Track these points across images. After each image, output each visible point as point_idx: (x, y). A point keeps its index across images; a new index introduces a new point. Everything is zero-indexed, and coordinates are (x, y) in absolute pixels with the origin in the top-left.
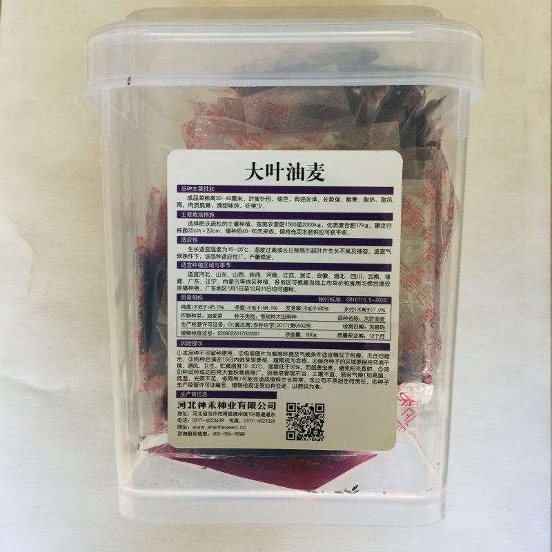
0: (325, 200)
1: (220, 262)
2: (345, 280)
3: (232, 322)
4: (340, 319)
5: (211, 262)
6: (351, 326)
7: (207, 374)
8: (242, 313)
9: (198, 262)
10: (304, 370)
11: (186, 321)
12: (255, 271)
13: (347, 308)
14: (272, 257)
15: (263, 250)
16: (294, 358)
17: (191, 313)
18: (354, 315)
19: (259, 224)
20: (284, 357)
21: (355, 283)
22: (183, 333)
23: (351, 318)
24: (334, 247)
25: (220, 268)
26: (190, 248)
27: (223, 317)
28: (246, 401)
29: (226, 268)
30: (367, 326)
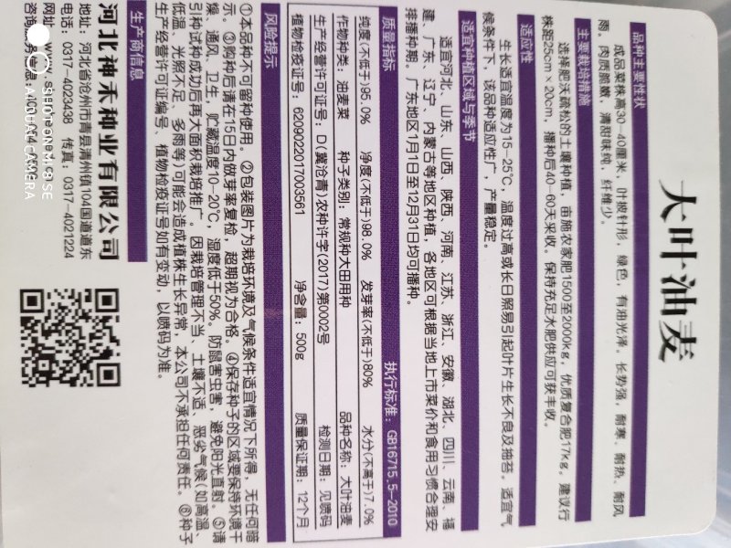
0: (622, 366)
1: (476, 115)
2: (441, 424)
3: (329, 144)
4: (344, 418)
5: (475, 93)
6: (326, 445)
7: (192, 78)
8: (353, 172)
9: (475, 60)
10: (209, 331)
11: (328, 26)
12: (456, 202)
13: (370, 432)
14: (490, 243)
15: (508, 221)
16: (239, 304)
17: (351, 38)
18: (354, 451)
19: (566, 211)
20: (240, 280)
21: (432, 449)
22: (298, 19)
23: (348, 443)
24: (516, 393)
25: (462, 116)
26: (507, 45)
27: (340, 122)
28: (121, 181)
29: (463, 129)
30: (328, 484)
